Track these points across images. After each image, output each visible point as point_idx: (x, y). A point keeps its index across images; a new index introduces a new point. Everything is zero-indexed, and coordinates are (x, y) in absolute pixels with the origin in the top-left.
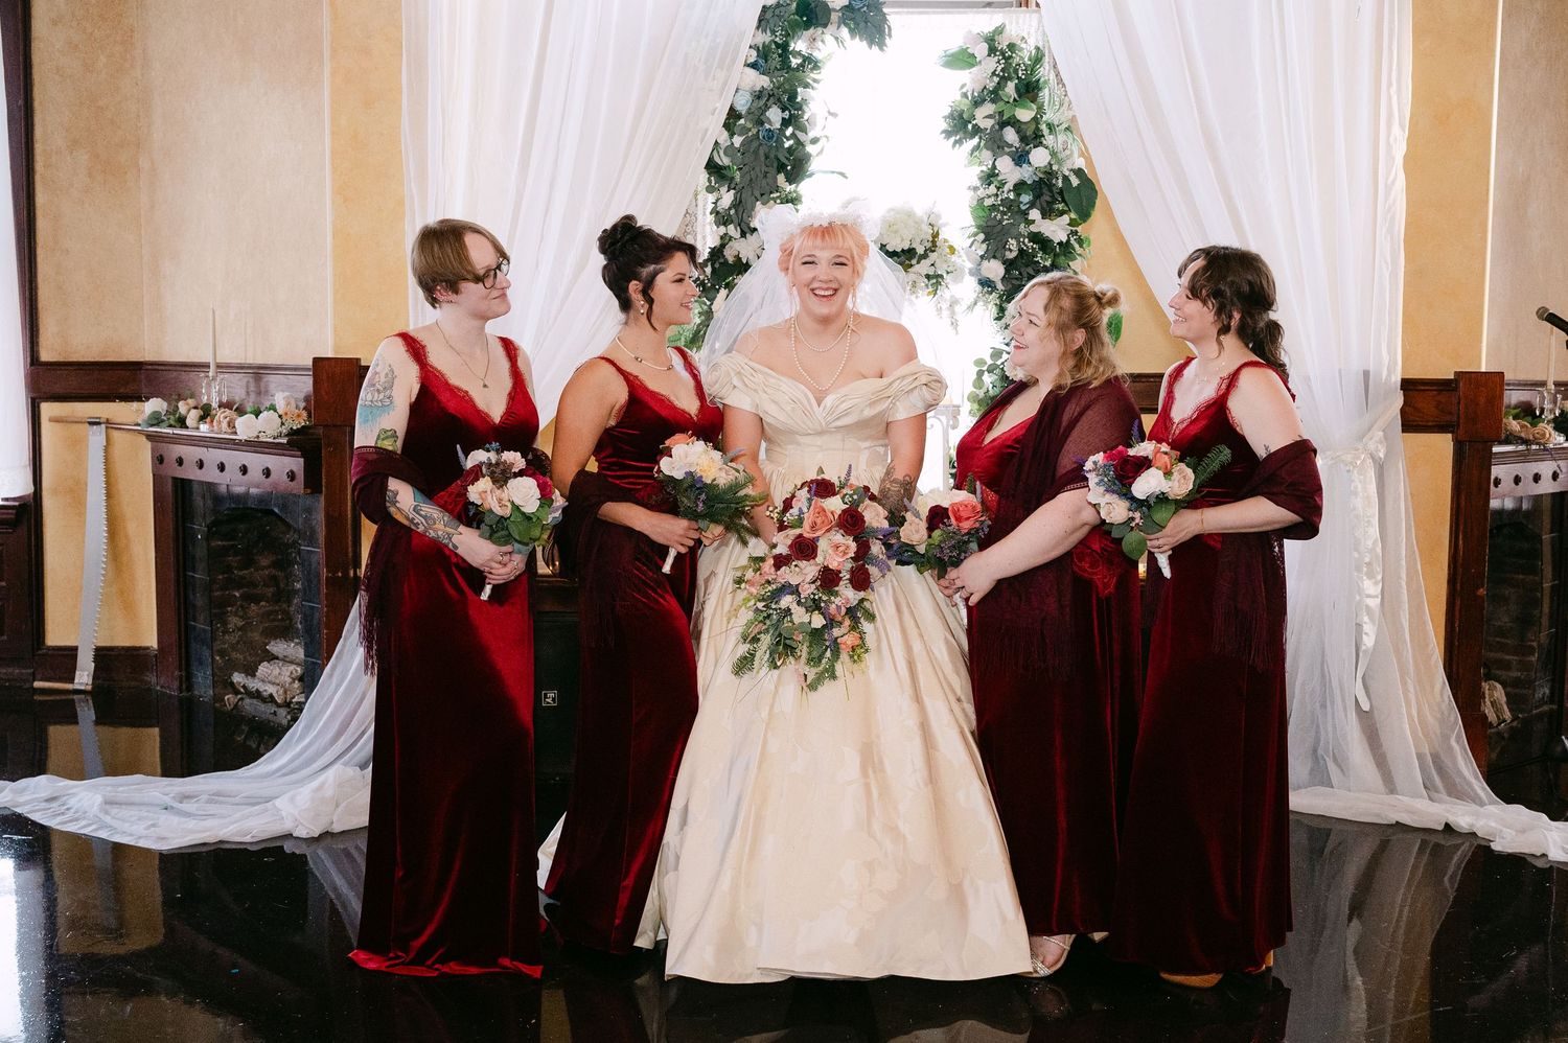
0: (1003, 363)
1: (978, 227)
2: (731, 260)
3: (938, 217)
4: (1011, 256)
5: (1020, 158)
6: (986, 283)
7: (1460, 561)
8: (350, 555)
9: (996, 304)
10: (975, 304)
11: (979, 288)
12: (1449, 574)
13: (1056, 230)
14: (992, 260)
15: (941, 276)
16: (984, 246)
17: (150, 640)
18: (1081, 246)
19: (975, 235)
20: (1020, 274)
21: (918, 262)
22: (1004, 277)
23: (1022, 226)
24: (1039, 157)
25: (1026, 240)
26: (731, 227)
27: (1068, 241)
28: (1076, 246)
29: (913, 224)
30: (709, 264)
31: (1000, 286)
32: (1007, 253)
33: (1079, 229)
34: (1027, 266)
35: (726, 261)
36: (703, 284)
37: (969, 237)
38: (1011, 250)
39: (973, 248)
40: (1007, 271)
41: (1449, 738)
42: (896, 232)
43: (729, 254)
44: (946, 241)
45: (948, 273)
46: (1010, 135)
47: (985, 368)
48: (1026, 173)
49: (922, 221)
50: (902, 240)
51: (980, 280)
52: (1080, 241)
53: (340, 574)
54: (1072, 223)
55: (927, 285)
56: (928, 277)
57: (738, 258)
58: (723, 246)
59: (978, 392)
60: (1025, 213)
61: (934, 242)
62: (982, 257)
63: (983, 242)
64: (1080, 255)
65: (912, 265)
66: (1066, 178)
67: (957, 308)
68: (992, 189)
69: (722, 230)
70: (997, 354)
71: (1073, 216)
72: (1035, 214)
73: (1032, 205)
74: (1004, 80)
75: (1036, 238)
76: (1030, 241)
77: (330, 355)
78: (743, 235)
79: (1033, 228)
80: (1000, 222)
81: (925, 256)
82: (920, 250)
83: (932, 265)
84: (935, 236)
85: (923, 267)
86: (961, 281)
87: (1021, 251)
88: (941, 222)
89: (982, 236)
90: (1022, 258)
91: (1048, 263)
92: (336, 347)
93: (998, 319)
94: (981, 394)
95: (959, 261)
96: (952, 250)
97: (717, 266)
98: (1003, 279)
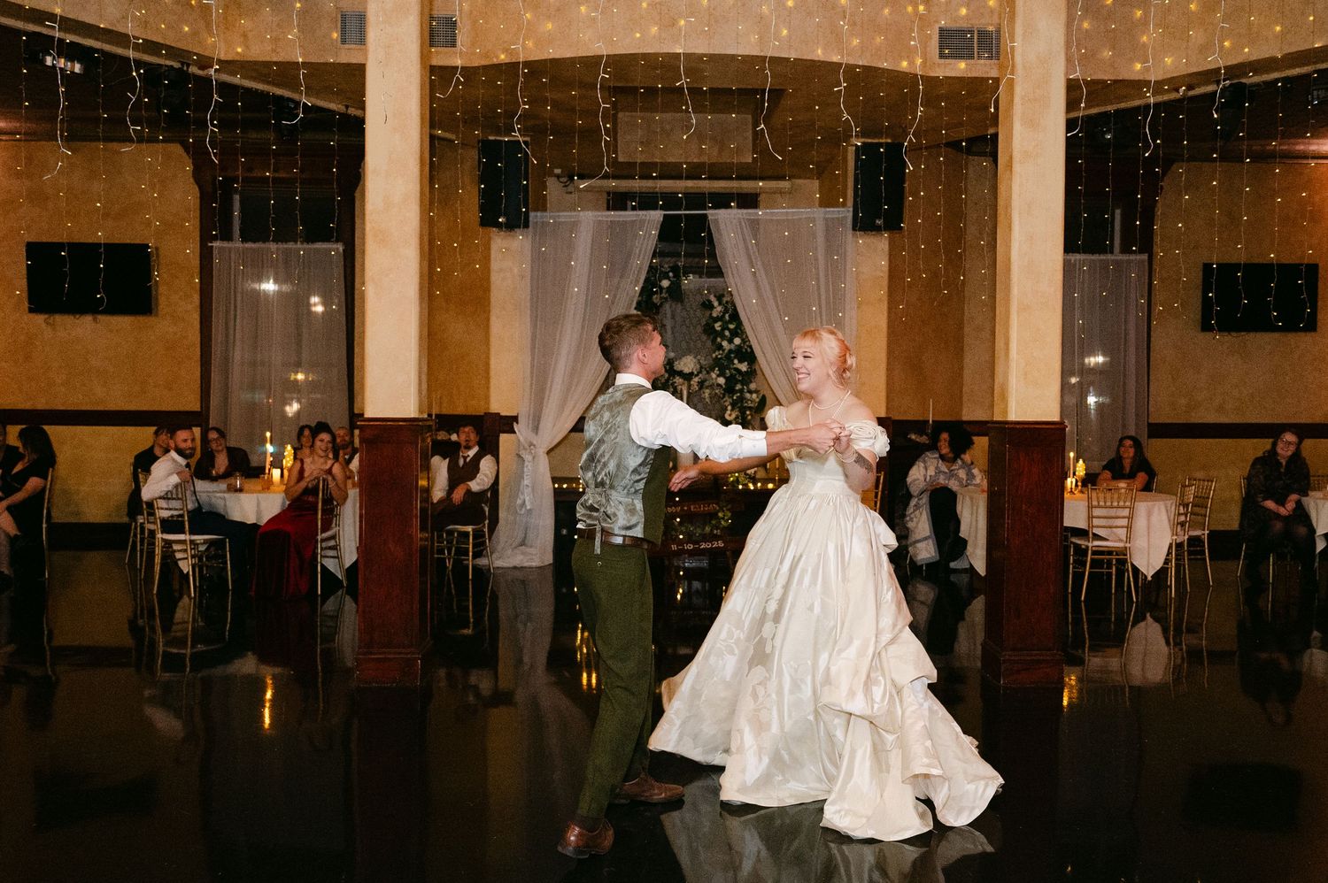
4: (728, 376)
5: (730, 341)
6: (719, 385)
9: (723, 393)
11: (716, 387)
13: (744, 367)
14: (721, 377)
16: (718, 372)
20: (731, 382)
23: (731, 365)
24: (737, 341)
27: (749, 370)
33: (752, 367)
38: (727, 374)
46: (727, 333)
48: (732, 347)
52: (754, 371)
54: (749, 364)
60: (733, 361)
64: (753, 375)
65: (693, 378)
66: (746, 350)
68: (721, 352)
71: (749, 362)
72: (736, 361)
73: (735, 358)
74: (724, 314)
75: (737, 369)
76: (734, 370)
79: (735, 366)
80: (724, 363)
81: (697, 375)
82: (696, 373)
83: (700, 378)
87: (731, 374)
89: (717, 369)
90: (732, 376)
91: (741, 378)
96: (708, 372)
98: (725, 384)
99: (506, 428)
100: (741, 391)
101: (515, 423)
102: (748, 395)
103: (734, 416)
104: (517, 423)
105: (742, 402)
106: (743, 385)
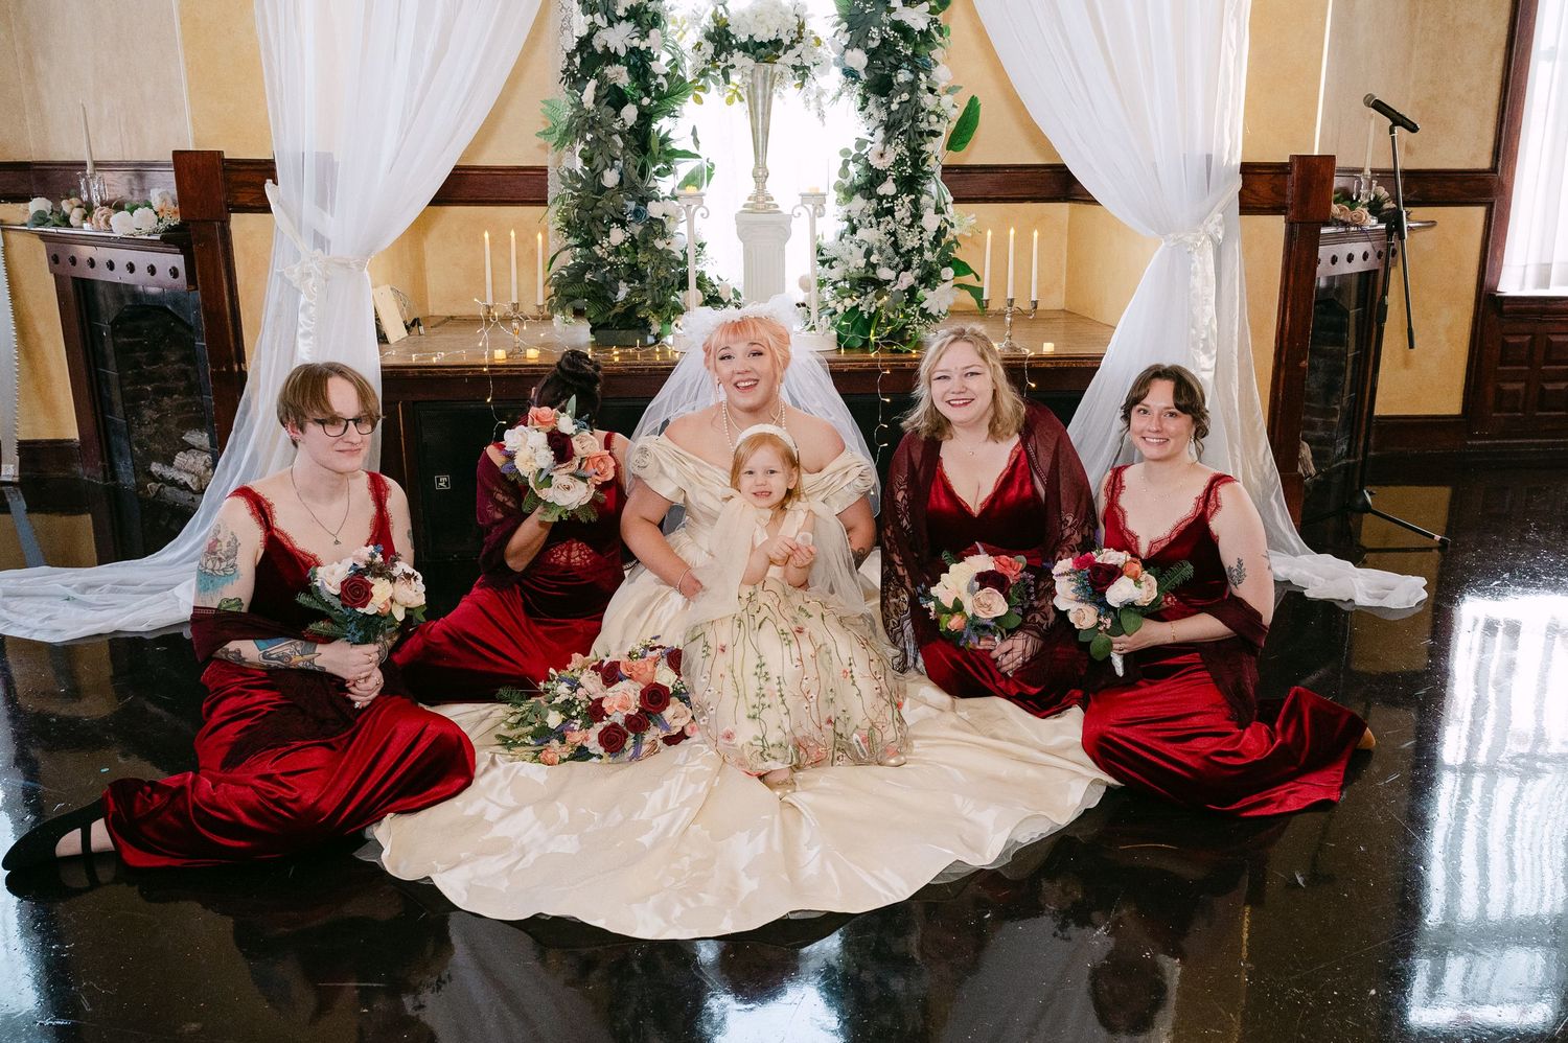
0: (867, 153)
1: (841, 16)
2: (600, 50)
3: (805, 7)
4: (874, 44)
6: (850, 73)
7: (1286, 336)
8: (233, 350)
9: (860, 94)
10: (840, 94)
11: (844, 77)
12: (1276, 348)
13: (917, 18)
14: (855, 49)
15: (808, 68)
16: (848, 36)
17: (72, 432)
18: (941, 35)
19: (839, 24)
20: (883, 63)
21: (785, 53)
22: (867, 67)
23: (884, 14)
25: (888, 28)
26: (598, 15)
27: (928, 30)
28: (937, 35)
29: (779, 14)
30: (578, 54)
31: (864, 76)
32: (870, 42)
33: (940, 17)
34: (890, 55)
35: (594, 51)
36: (573, 75)
37: (834, 26)
38: (873, 39)
39: (837, 37)
40: (870, 60)
41: (1269, 497)
42: (762, 22)
43: (598, 44)
44: (811, 32)
45: (815, 65)
47: (850, 158)
49: (788, 12)
50: (769, 30)
51: (844, 70)
52: (940, 30)
53: (224, 369)
54: (932, 11)
55: (794, 77)
56: (795, 68)
57: (606, 48)
58: (590, 35)
59: (844, 181)
60: (889, 2)
61: (799, 33)
62: (846, 47)
63: (846, 32)
64: (940, 44)
65: (779, 57)
67: (824, 100)
69: (589, 18)
70: (861, 144)
71: (933, 4)
72: (896, 2)
75: (898, 26)
76: (891, 30)
77: (191, 148)
78: (610, 24)
79: (895, 17)
80: (863, 10)
81: (791, 47)
82: (787, 41)
83: (799, 56)
84: (801, 26)
85: (788, 58)
86: (828, 73)
87: (883, 40)
88: (806, 13)
89: (845, 26)
90: (885, 48)
91: (909, 52)
92: (196, 141)
93: (862, 109)
94: (847, 183)
95: (825, 53)
96: (818, 41)
97: (585, 55)
98: (867, 69)
99: (245, 199)
100: (913, 87)
101: (269, 182)
102: (928, 101)
103: (891, 157)
104: (275, 183)
105: (915, 119)
106: (915, 70)
